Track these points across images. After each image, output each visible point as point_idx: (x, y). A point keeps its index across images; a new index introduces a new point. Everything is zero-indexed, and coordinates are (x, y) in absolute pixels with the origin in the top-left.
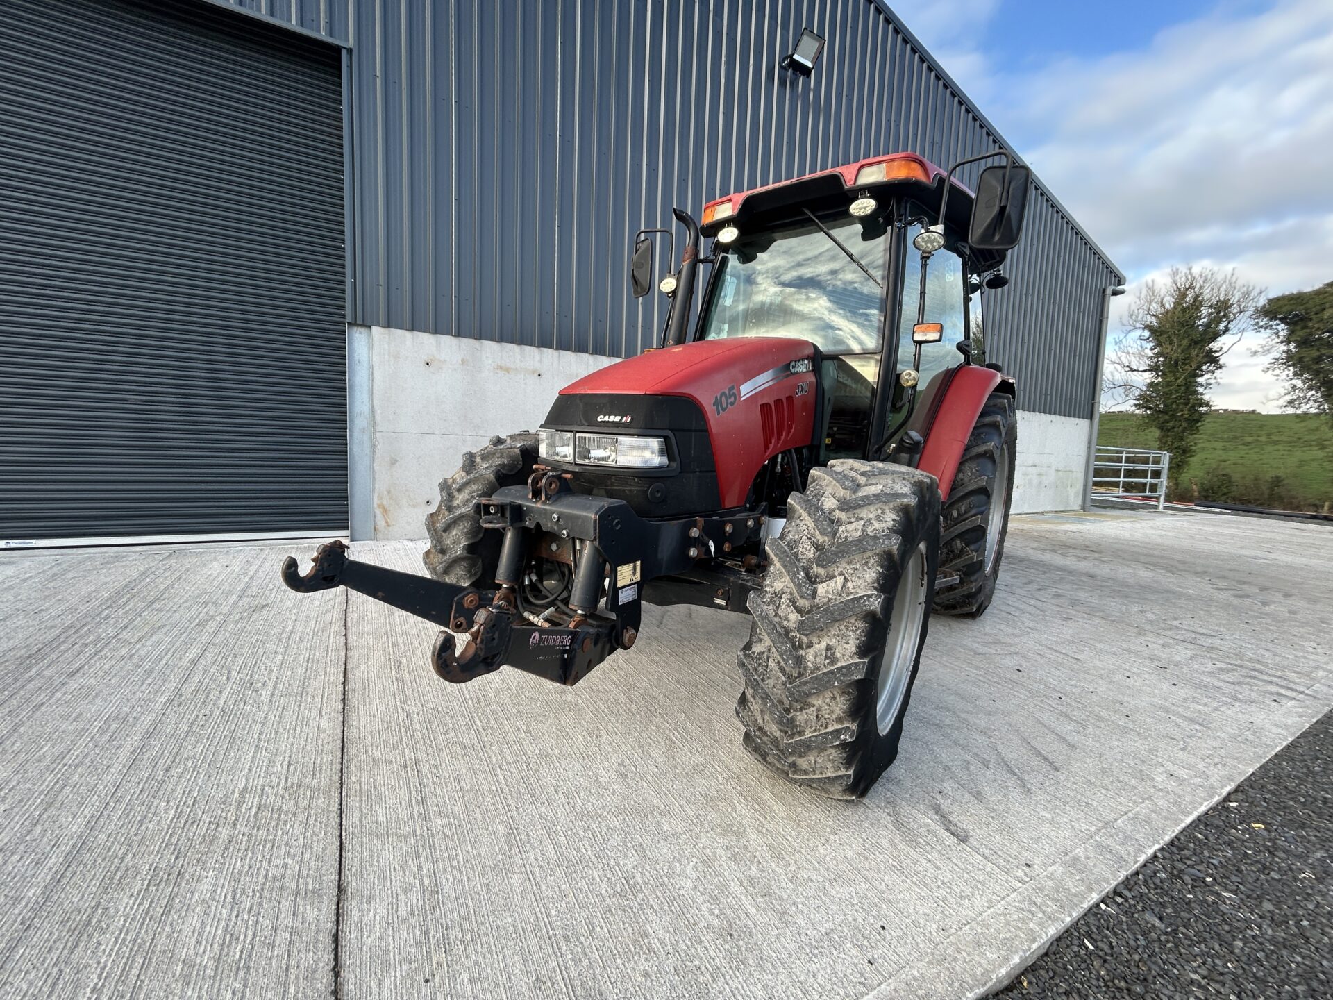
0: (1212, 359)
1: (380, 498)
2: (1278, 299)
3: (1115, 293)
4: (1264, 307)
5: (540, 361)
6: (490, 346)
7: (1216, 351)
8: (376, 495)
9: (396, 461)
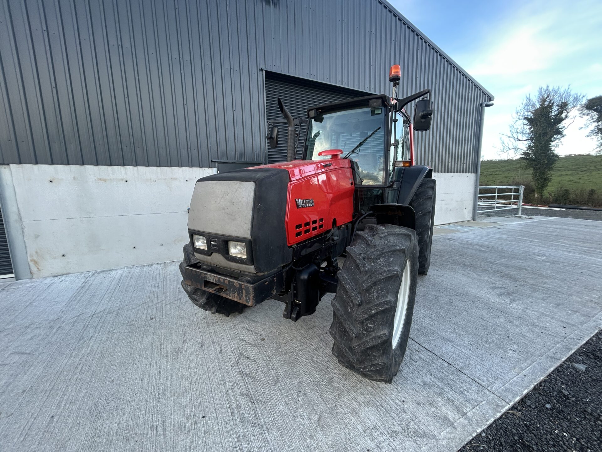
0: (559, 132)
1: (31, 256)
2: (593, 99)
3: (487, 106)
4: (585, 104)
5: (126, 173)
6: (90, 169)
7: (561, 128)
8: (28, 255)
9: (38, 236)
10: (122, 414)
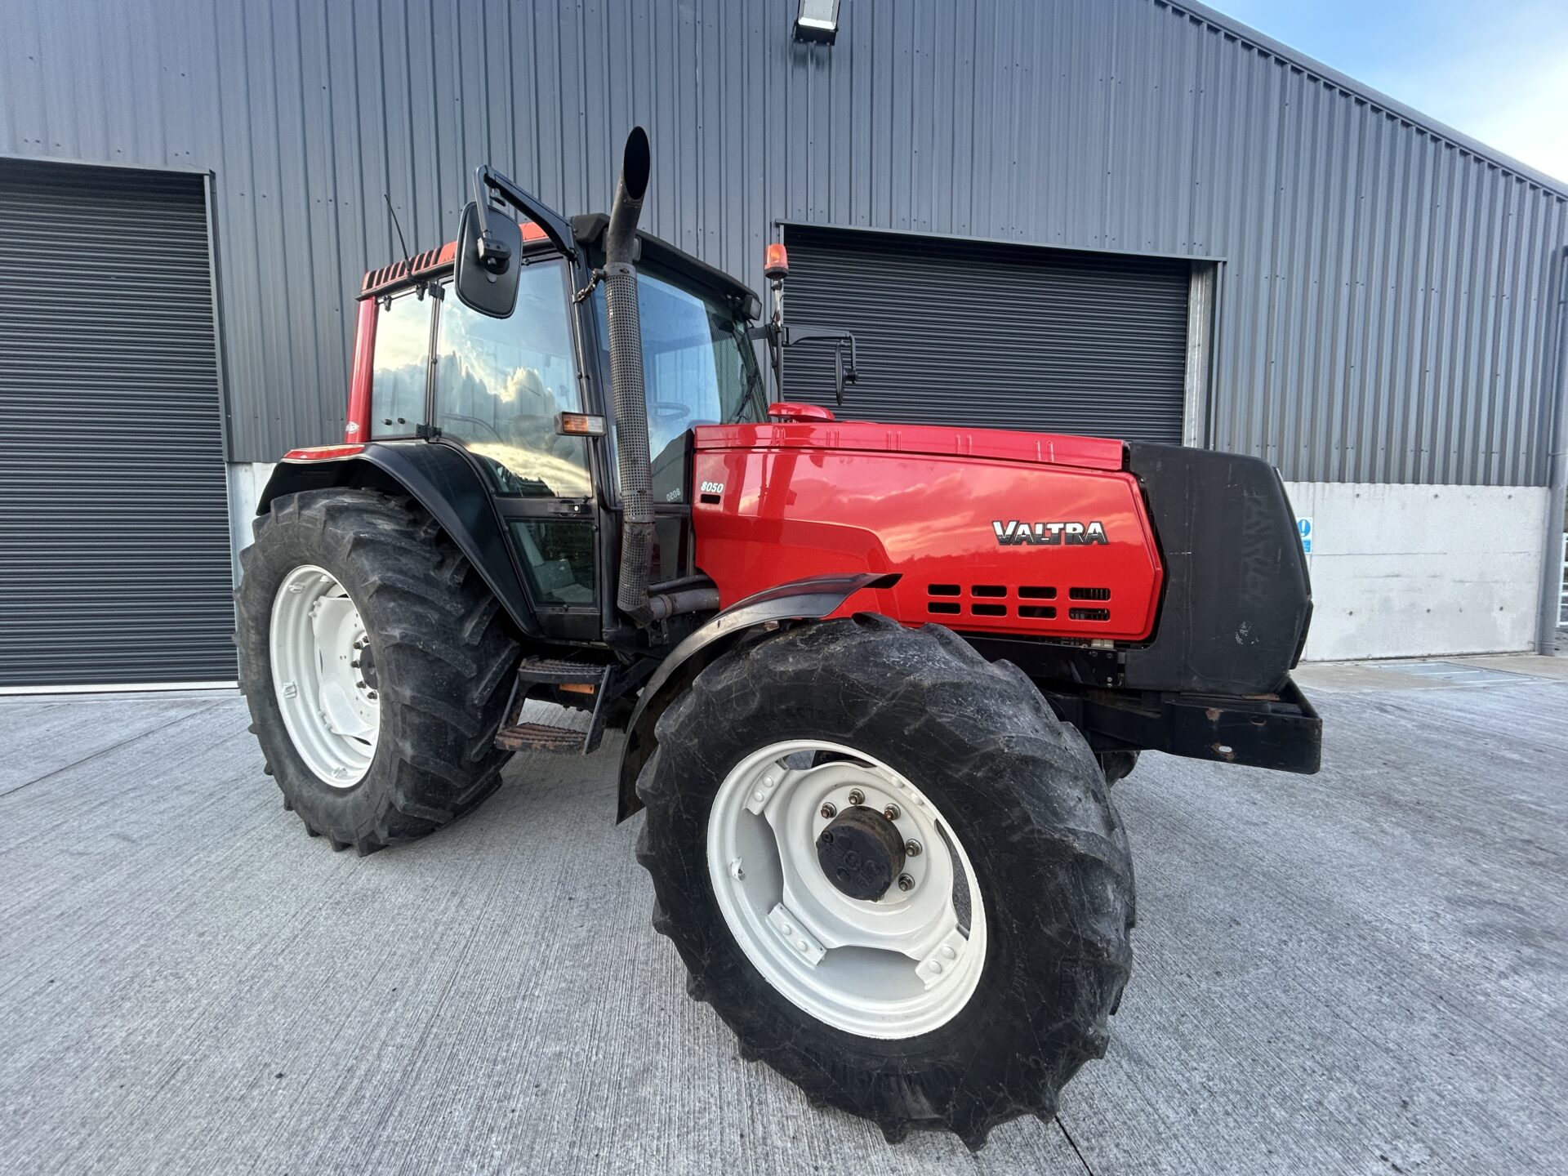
10: (153, 1014)
